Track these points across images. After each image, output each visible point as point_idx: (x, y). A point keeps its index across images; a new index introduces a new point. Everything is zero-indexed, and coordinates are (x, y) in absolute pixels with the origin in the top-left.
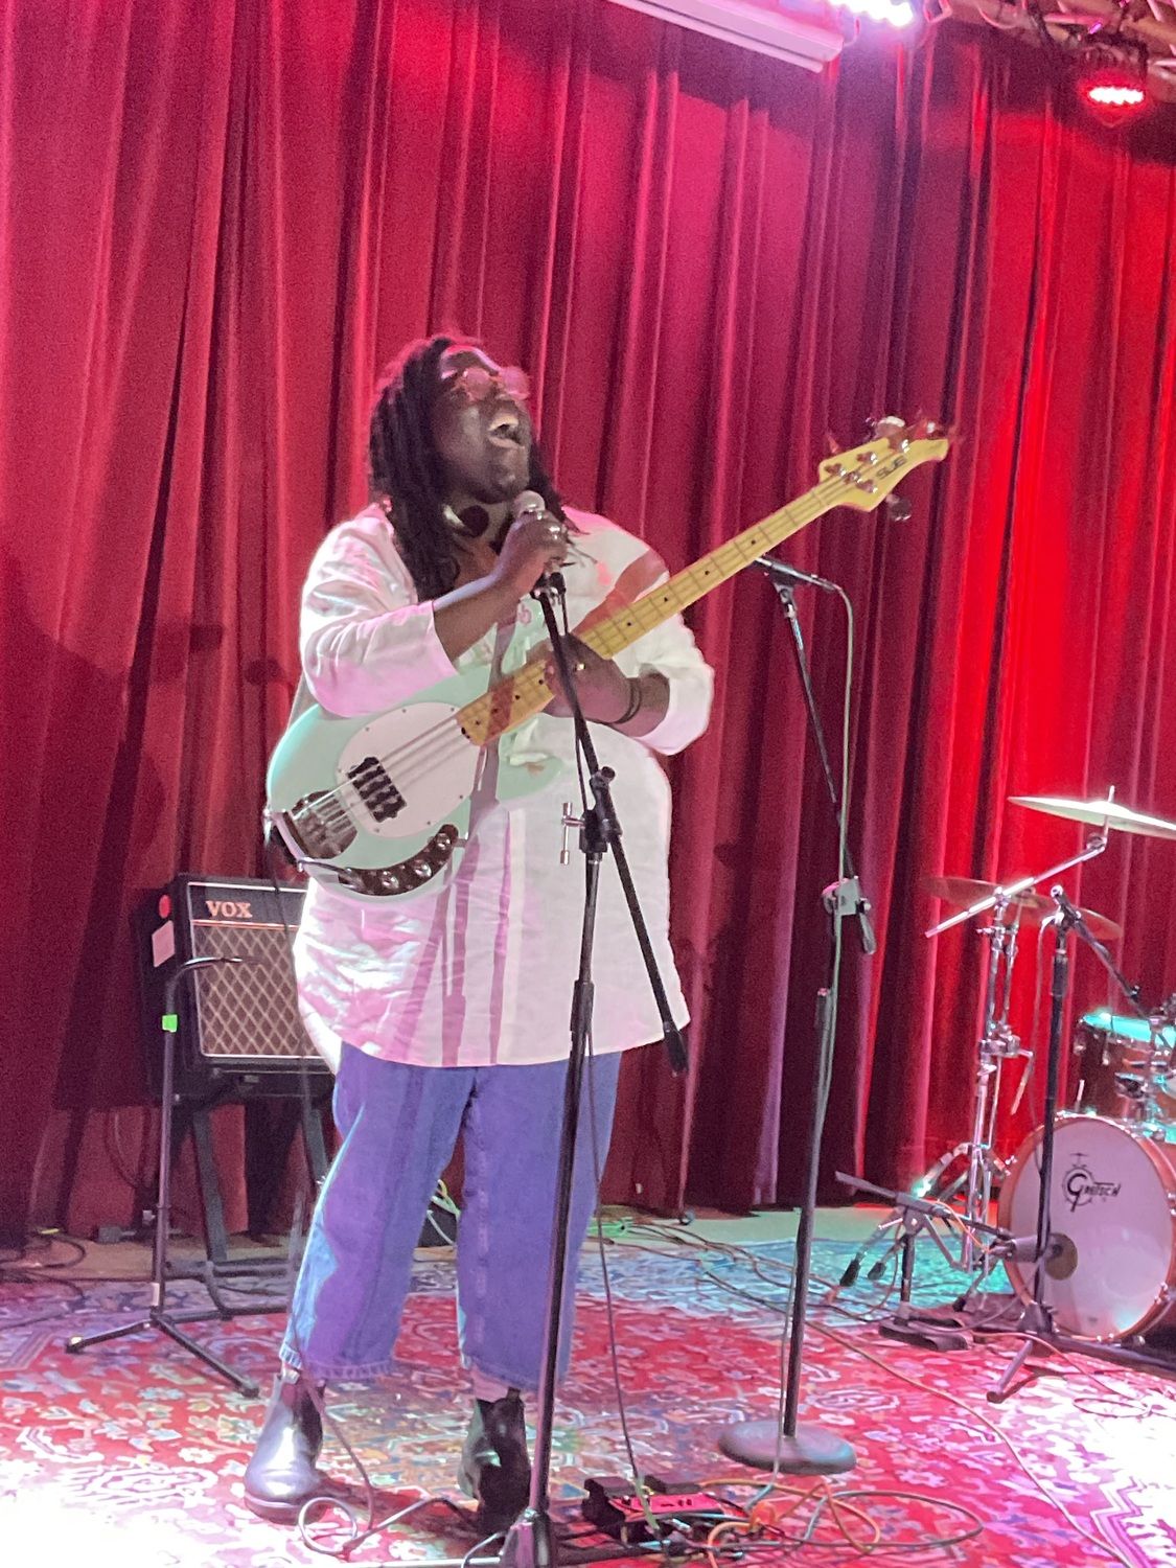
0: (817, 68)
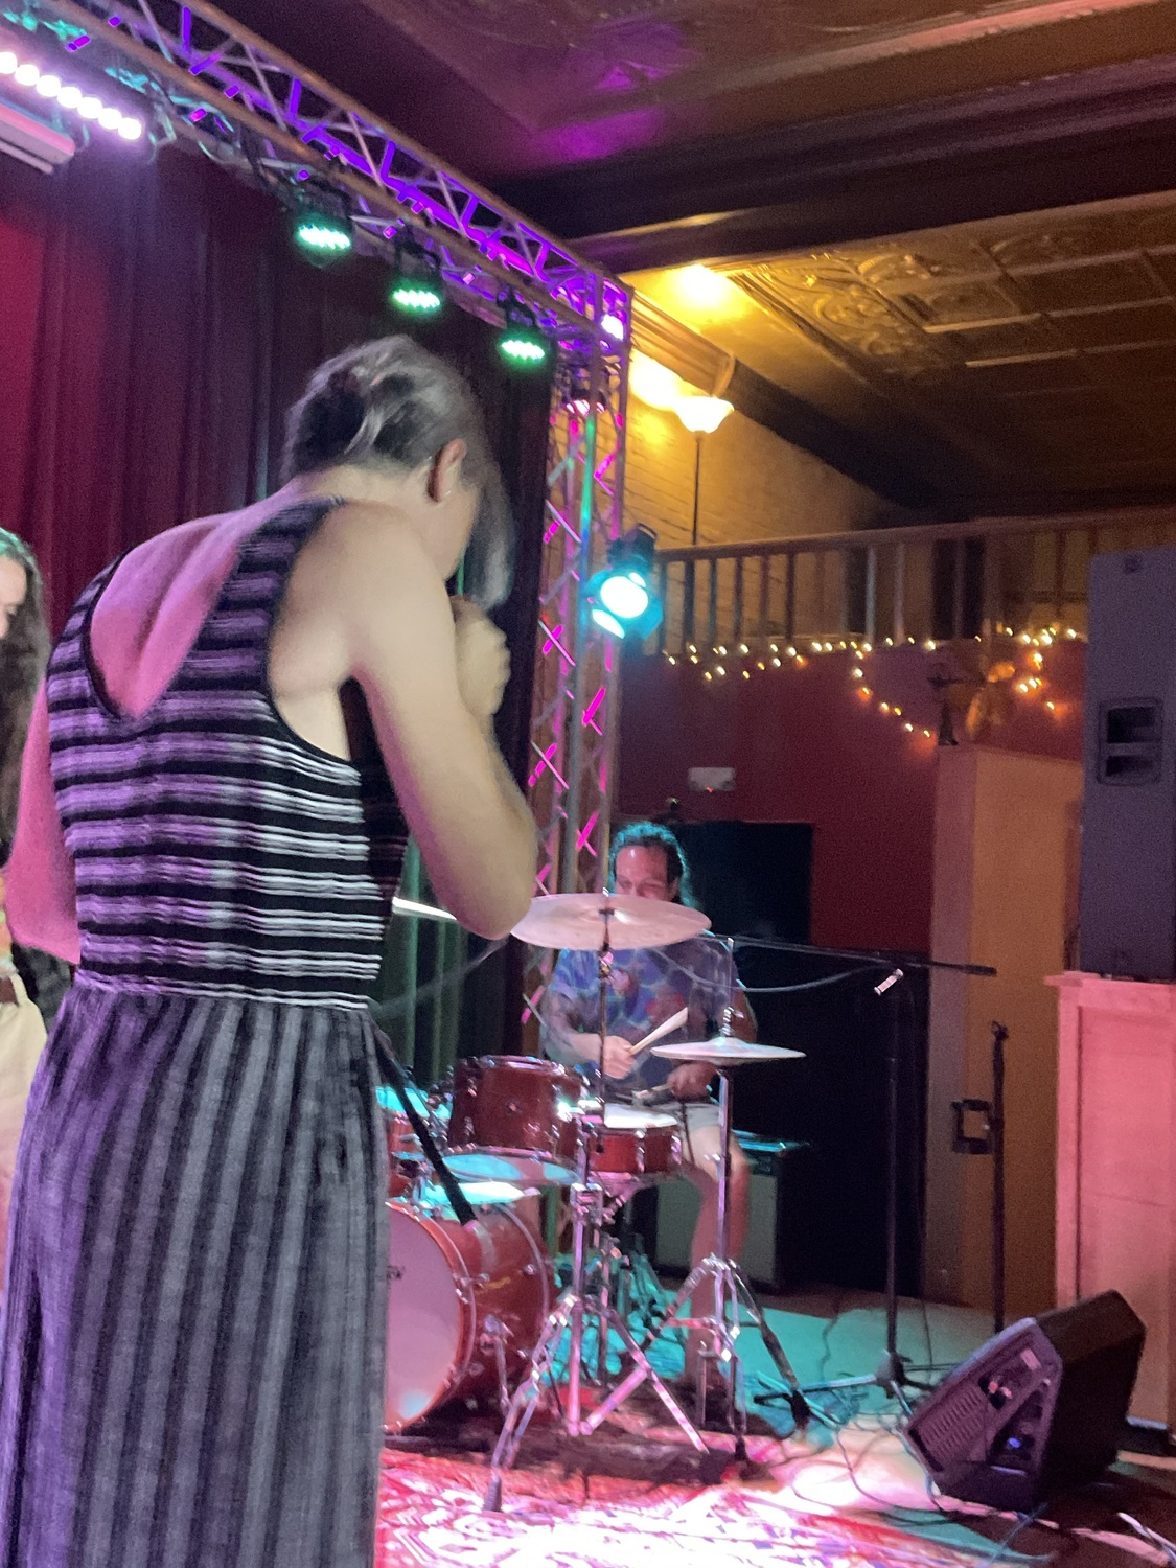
0: (47, 169)
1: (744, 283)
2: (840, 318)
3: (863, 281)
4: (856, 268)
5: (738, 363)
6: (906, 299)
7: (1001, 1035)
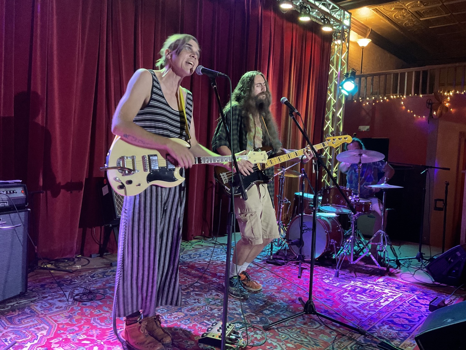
1: (377, 11)
2: (399, 18)
3: (406, 8)
4: (405, 5)
5: (371, 29)
6: (416, 12)
7: (447, 184)
